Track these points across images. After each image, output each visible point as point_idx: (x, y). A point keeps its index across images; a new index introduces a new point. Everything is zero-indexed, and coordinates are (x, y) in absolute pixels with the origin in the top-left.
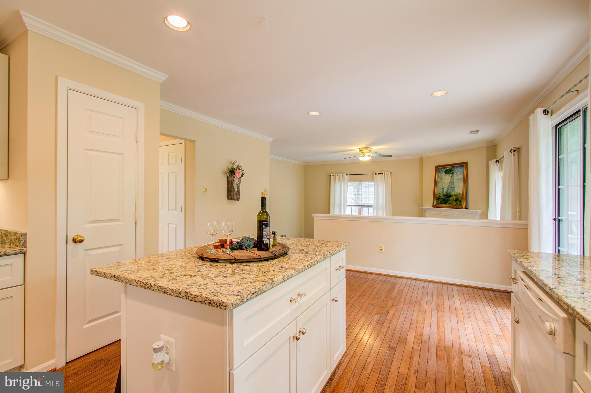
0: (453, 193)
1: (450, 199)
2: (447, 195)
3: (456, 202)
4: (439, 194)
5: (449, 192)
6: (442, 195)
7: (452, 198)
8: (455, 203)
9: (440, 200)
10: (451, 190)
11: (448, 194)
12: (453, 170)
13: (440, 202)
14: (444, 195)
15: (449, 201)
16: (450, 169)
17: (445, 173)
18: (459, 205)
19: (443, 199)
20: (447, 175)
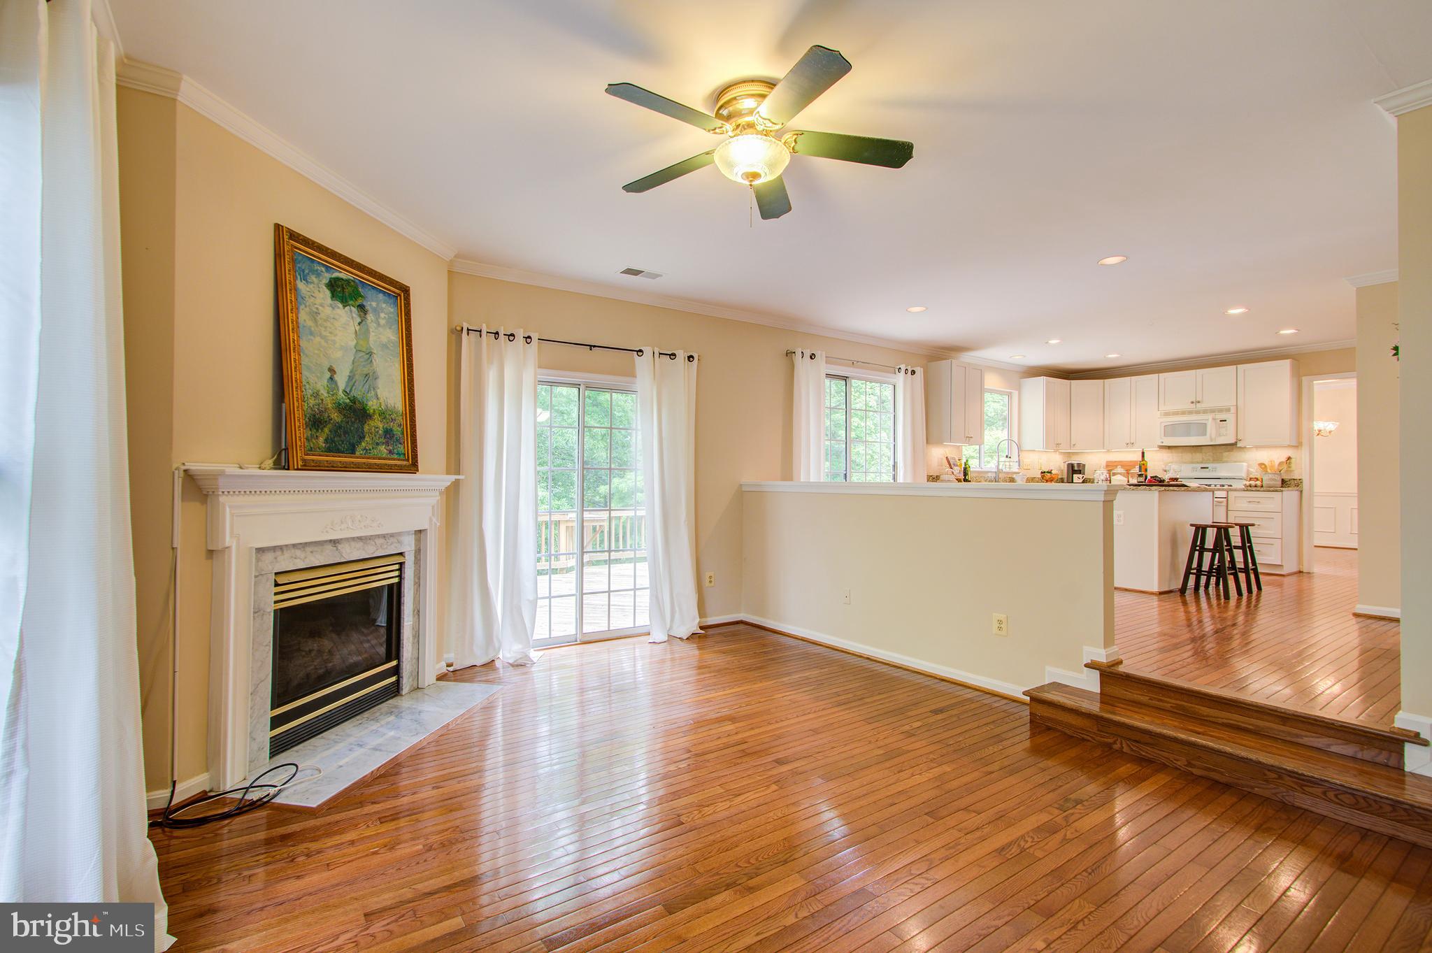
0: (372, 405)
1: (366, 428)
2: (351, 407)
3: (387, 444)
4: (316, 395)
5: (357, 393)
6: (329, 403)
7: (371, 423)
8: (383, 449)
9: (326, 430)
10: (367, 386)
11: (354, 400)
12: (362, 296)
13: (326, 441)
14: (340, 408)
15: (364, 437)
16: (348, 281)
17: (328, 293)
18: (396, 456)
19: (340, 427)
20: (340, 305)
